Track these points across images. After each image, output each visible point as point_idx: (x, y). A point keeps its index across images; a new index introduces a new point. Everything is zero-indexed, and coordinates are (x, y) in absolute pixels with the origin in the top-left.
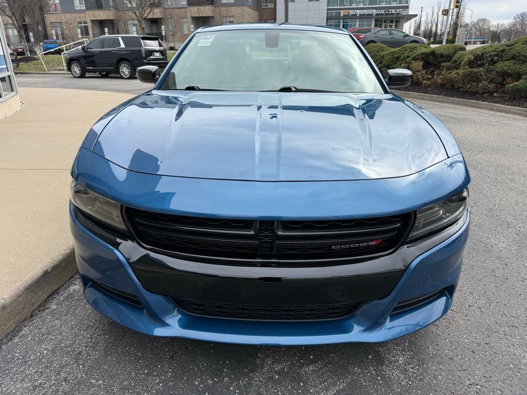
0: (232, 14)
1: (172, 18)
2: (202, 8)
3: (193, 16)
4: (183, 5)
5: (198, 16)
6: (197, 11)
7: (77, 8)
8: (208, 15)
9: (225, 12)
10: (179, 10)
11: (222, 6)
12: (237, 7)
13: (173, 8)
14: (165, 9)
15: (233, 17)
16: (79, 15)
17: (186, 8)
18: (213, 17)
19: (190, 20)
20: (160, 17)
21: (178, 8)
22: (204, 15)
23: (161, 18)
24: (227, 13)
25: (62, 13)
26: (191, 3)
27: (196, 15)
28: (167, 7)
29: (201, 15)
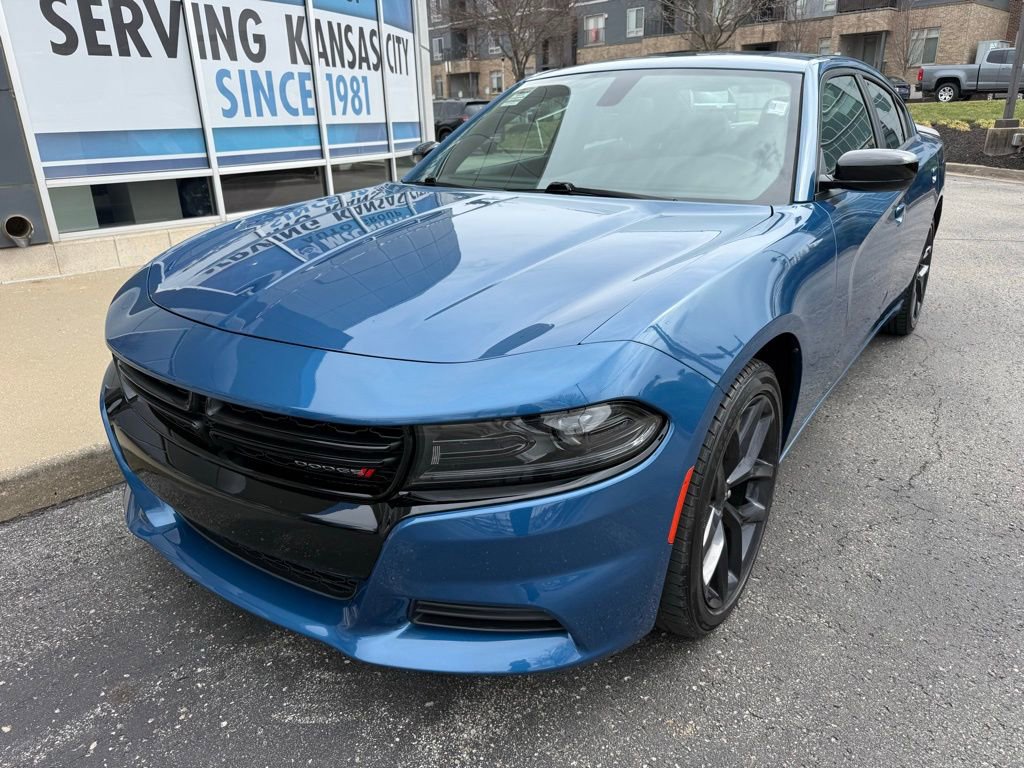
0: (937, 22)
1: (798, 41)
2: (868, 15)
3: (845, 33)
4: (827, 12)
5: (855, 32)
6: (853, 23)
7: (632, 35)
8: (878, 29)
9: (920, 19)
10: (818, 23)
11: (913, 8)
12: (950, 8)
13: (804, 21)
14: (789, 23)
15: (938, 28)
16: (631, 45)
17: (832, 18)
18: (888, 33)
19: (837, 41)
20: (775, 40)
21: (815, 20)
22: (870, 30)
23: (776, 43)
24: (924, 21)
25: (605, 45)
26: (843, 8)
27: (852, 31)
28: (793, 19)
29: (863, 30)
